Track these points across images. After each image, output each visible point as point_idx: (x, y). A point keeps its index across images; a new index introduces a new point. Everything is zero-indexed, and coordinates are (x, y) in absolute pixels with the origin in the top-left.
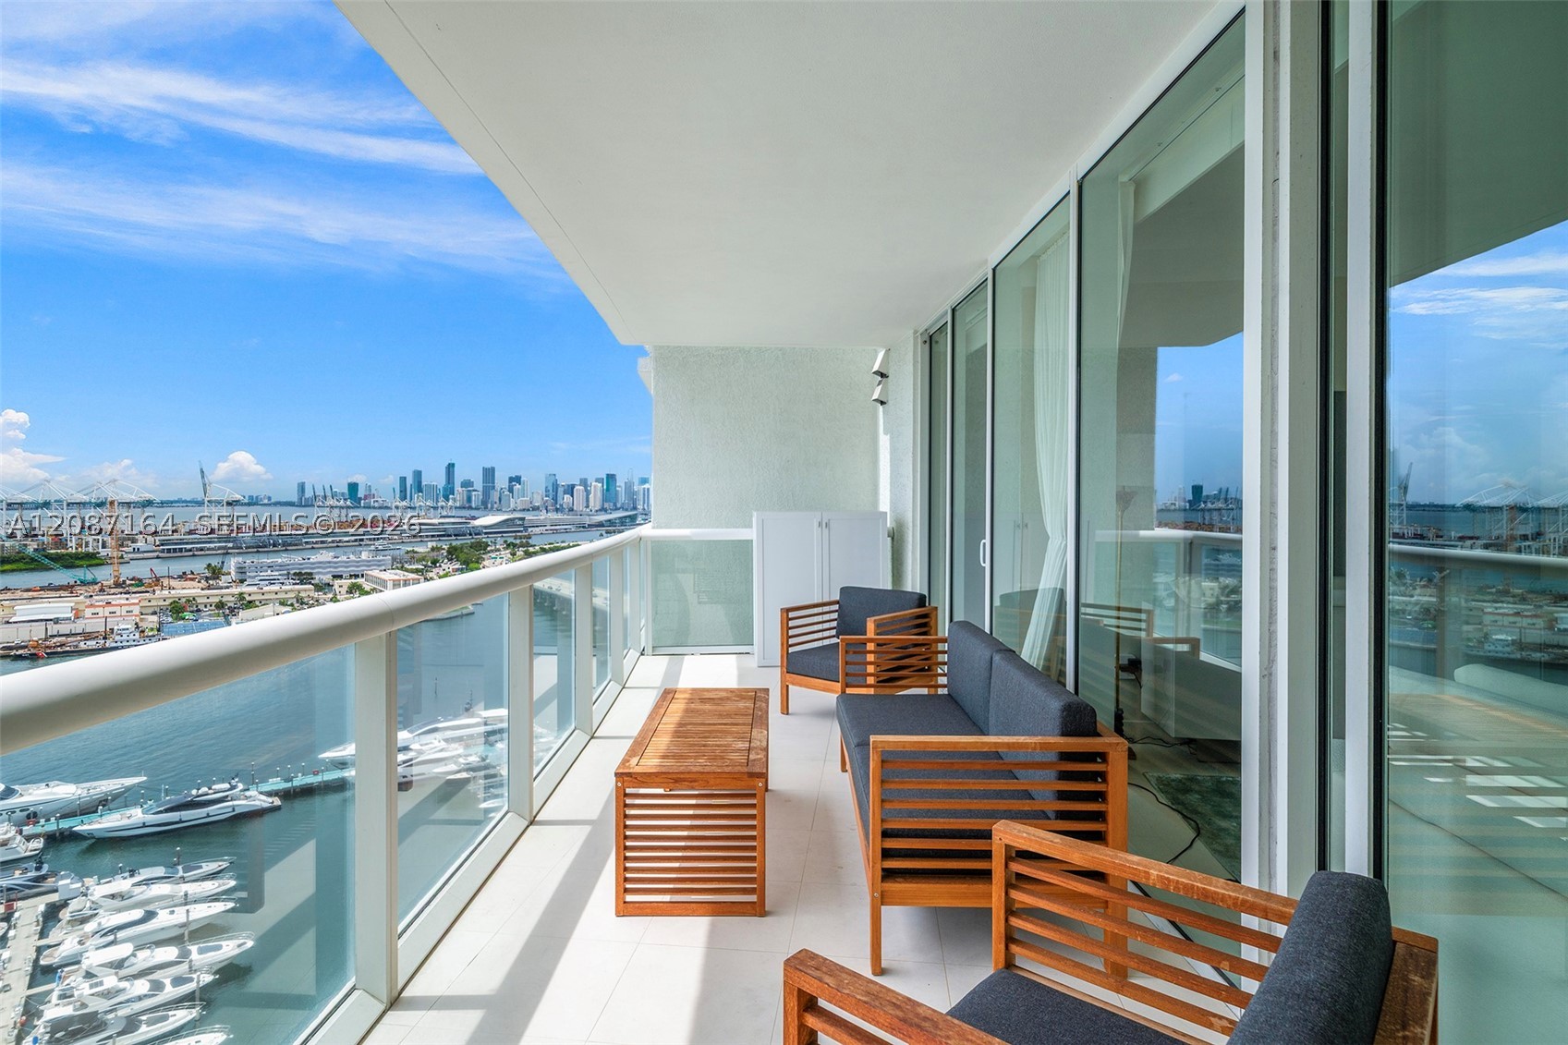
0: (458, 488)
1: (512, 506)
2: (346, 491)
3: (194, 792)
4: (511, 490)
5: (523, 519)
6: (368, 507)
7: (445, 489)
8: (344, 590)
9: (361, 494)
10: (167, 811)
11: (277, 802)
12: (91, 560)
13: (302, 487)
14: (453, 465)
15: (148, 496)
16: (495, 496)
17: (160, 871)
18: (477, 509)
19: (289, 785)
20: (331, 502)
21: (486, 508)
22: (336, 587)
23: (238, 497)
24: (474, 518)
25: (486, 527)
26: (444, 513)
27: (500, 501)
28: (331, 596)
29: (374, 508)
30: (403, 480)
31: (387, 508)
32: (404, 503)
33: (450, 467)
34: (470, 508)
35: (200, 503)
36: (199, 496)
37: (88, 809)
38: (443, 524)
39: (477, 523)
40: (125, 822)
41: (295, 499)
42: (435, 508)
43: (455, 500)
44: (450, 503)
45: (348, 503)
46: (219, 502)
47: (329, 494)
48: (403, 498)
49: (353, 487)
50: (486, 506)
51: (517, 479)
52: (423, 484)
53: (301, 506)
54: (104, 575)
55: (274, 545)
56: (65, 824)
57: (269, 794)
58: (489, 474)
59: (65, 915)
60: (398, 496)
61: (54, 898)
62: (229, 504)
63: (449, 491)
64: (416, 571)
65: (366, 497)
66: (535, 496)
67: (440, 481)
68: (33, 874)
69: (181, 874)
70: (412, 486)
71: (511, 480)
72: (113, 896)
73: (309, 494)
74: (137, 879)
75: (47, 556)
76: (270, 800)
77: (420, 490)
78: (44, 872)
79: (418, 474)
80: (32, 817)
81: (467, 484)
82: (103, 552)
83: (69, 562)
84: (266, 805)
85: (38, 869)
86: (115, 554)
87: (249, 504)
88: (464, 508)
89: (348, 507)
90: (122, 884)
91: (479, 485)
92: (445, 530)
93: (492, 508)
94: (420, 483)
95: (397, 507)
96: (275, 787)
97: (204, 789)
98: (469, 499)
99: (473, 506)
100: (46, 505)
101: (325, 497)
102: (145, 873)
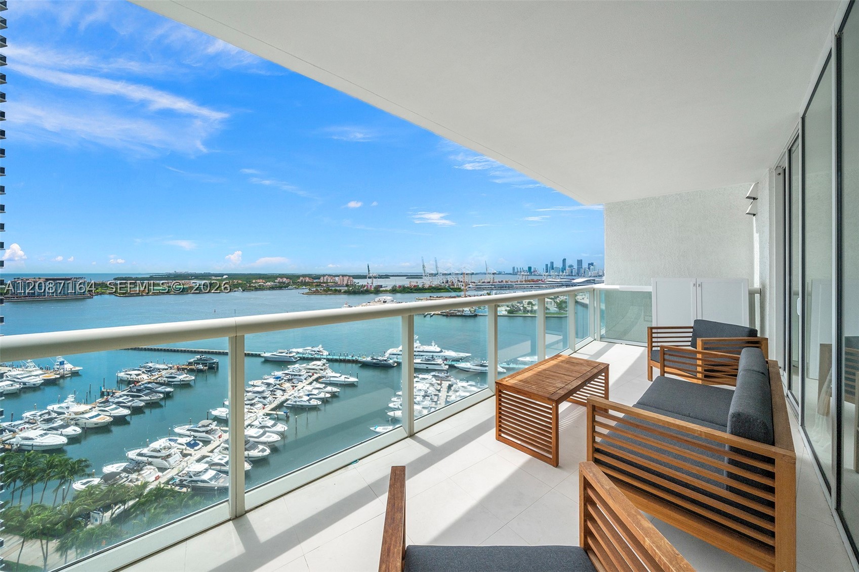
0: (567, 268)
1: (590, 275)
2: (527, 269)
3: (482, 362)
4: (589, 268)
5: (594, 280)
6: (535, 275)
7: (562, 268)
8: (526, 303)
9: (532, 271)
10: (476, 366)
11: (505, 371)
12: (459, 290)
13: (514, 268)
14: (565, 259)
15: (473, 272)
16: (582, 271)
17: (473, 383)
18: (575, 276)
19: (508, 366)
20: (523, 273)
21: (579, 275)
22: (524, 302)
23: (495, 272)
24: (574, 279)
25: (578, 283)
26: (562, 277)
27: (584, 272)
28: (522, 305)
29: (537, 275)
30: (547, 265)
31: (541, 275)
32: (547, 274)
33: (564, 260)
34: (572, 275)
35: (486, 274)
36: (485, 271)
37: (458, 360)
38: (561, 281)
39: (574, 281)
40: (466, 366)
41: (512, 272)
42: (559, 276)
43: (566, 272)
44: (564, 274)
45: (528, 273)
46: (490, 273)
47: (522, 270)
48: (547, 272)
49: (530, 268)
50: (578, 275)
51: (592, 264)
52: (554, 266)
53: (513, 275)
54: (462, 293)
55: (506, 287)
56: (453, 363)
57: (503, 368)
58: (580, 262)
59: (452, 388)
60: (545, 271)
61: (450, 383)
62: (493, 274)
63: (564, 269)
64: (551, 299)
65: (534, 272)
66: (600, 271)
67: (560, 266)
68: (446, 375)
69: (479, 386)
70: (550, 267)
71: (589, 264)
72: (463, 387)
73: (516, 271)
74: (469, 384)
75: (450, 288)
76: (503, 370)
77: (553, 269)
78: (448, 375)
79: (552, 263)
80: (446, 359)
81: (571, 266)
82: (462, 288)
83: (455, 290)
84: (502, 371)
85: (447, 374)
86: (465, 288)
87: (498, 274)
88: (570, 275)
89: (528, 275)
90: (464, 384)
91: (576, 267)
92: (562, 284)
93: (581, 275)
94: (553, 266)
95: (544, 275)
96: (505, 366)
97: (485, 362)
98: (572, 272)
99: (573, 274)
100: (450, 274)
101: (521, 272)
102: (471, 383)
